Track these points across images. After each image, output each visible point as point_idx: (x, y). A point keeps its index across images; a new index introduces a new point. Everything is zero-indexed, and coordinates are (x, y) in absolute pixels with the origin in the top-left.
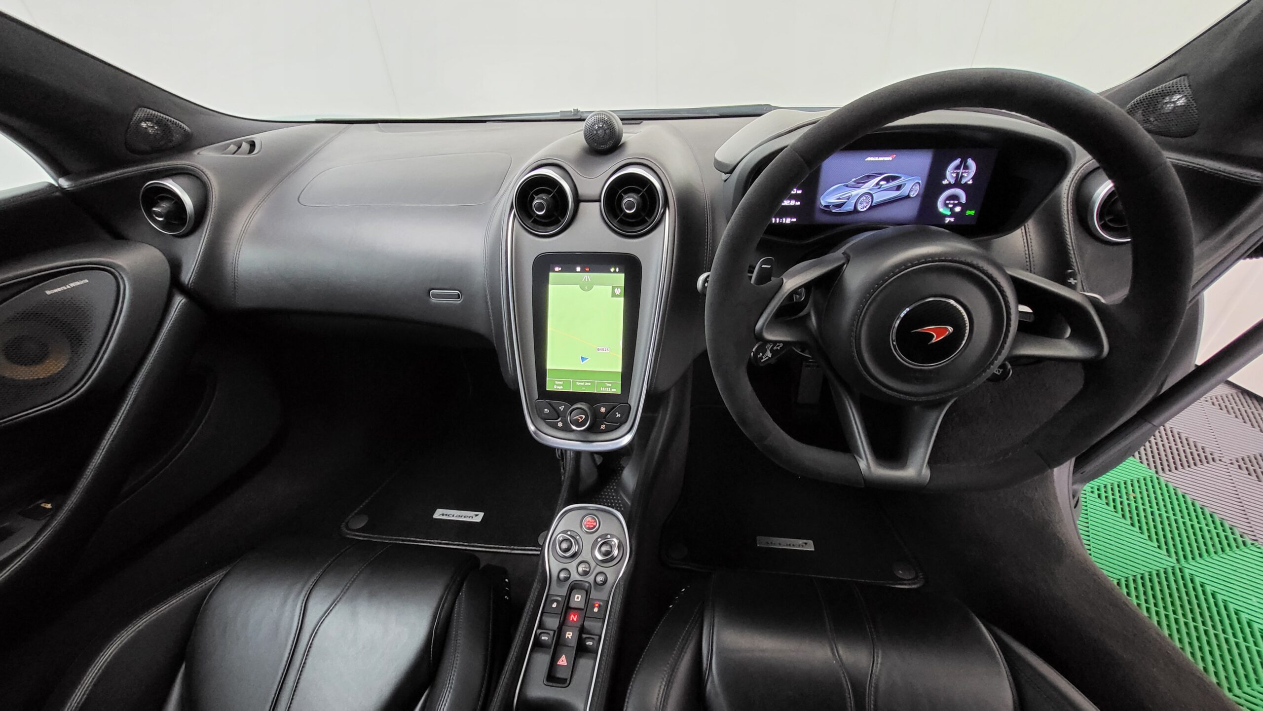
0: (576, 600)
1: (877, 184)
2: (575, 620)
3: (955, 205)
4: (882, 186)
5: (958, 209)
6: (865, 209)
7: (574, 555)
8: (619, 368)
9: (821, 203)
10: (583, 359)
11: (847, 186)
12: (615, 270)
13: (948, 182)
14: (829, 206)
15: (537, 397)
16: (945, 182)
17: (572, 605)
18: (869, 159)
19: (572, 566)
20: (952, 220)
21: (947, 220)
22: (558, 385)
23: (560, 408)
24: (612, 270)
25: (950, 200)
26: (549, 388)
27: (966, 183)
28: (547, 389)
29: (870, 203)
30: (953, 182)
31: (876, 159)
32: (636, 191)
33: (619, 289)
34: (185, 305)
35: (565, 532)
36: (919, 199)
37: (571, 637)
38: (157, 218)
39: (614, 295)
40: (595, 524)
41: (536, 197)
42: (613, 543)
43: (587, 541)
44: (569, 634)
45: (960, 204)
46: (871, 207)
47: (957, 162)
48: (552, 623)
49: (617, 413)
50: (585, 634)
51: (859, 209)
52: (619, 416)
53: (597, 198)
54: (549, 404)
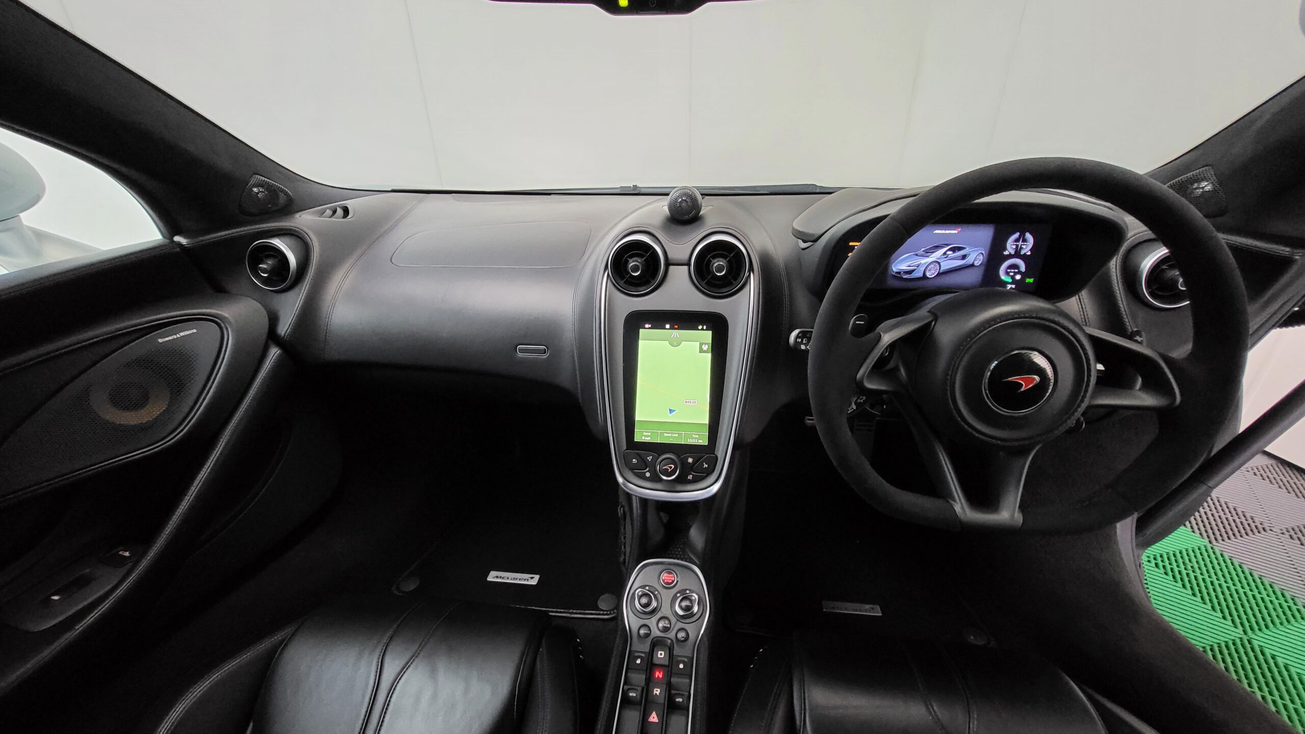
0: (659, 656)
1: (945, 253)
2: (661, 676)
3: (1015, 273)
4: (949, 256)
5: (1018, 277)
6: (933, 276)
7: (654, 611)
8: (706, 420)
9: (892, 270)
10: (671, 411)
11: (917, 255)
12: (703, 327)
13: (1008, 253)
14: (900, 272)
15: (625, 448)
16: (1006, 253)
17: (656, 661)
18: (937, 232)
19: (652, 622)
20: (1013, 286)
21: (1009, 286)
22: (646, 436)
23: (648, 458)
24: (700, 327)
25: (1010, 269)
26: (638, 438)
27: (1025, 254)
28: (635, 440)
29: (938, 270)
30: (1013, 252)
31: (944, 232)
32: (724, 257)
33: (707, 346)
34: (280, 356)
35: (643, 587)
36: (983, 268)
37: (659, 693)
38: (262, 274)
39: (701, 351)
40: (673, 579)
41: (631, 261)
42: (693, 598)
43: (666, 596)
44: (656, 691)
45: (1020, 272)
46: (939, 274)
47: (1017, 235)
48: (639, 678)
49: (704, 464)
50: (673, 690)
51: (928, 276)
52: (707, 466)
53: (685, 262)
54: (638, 454)
